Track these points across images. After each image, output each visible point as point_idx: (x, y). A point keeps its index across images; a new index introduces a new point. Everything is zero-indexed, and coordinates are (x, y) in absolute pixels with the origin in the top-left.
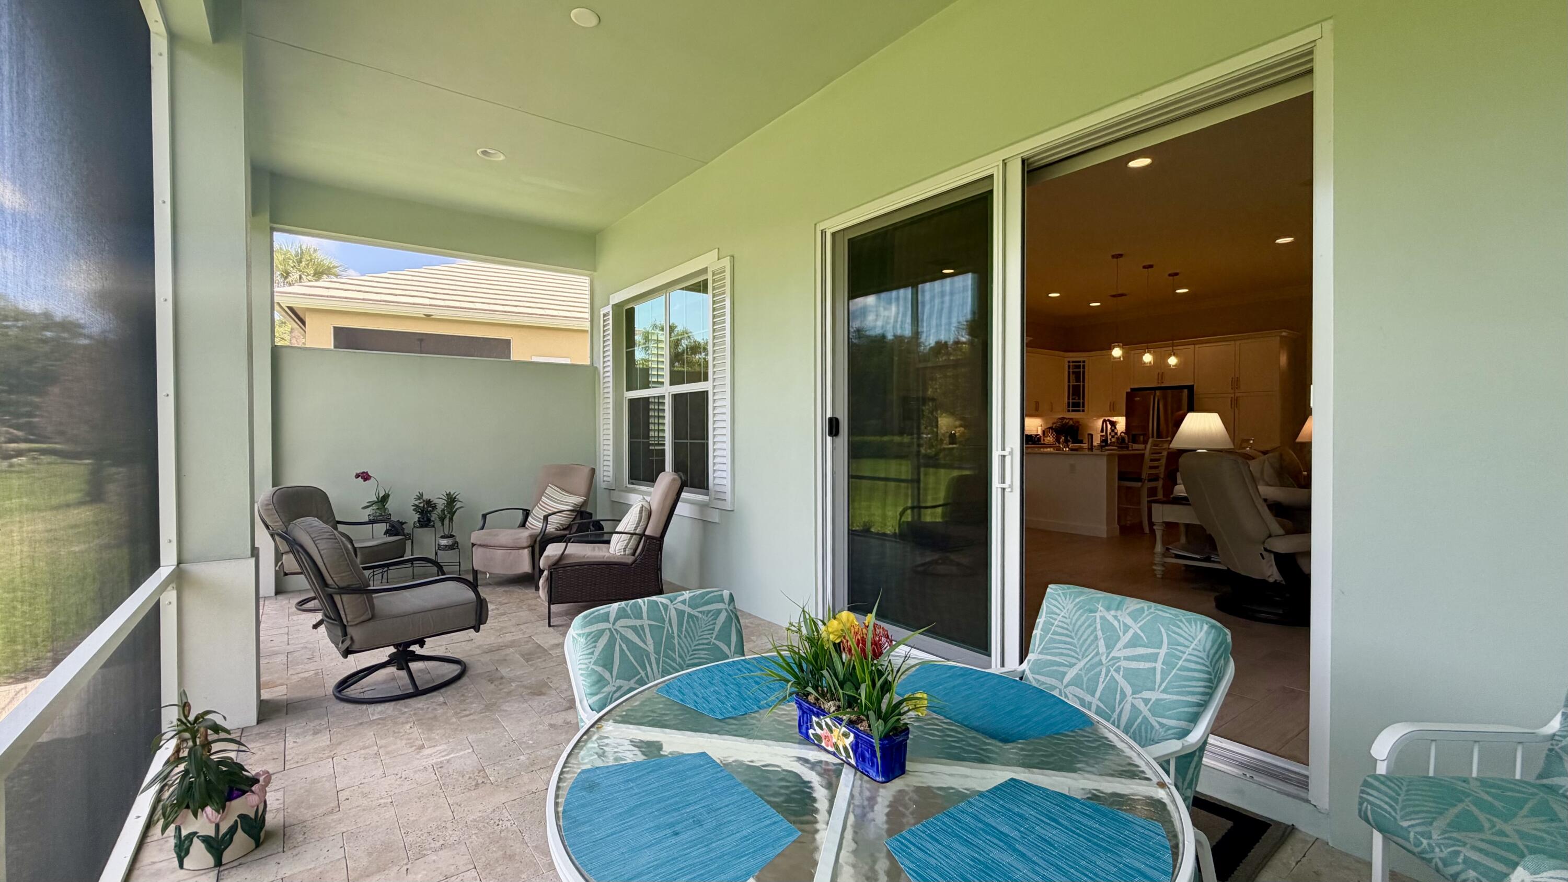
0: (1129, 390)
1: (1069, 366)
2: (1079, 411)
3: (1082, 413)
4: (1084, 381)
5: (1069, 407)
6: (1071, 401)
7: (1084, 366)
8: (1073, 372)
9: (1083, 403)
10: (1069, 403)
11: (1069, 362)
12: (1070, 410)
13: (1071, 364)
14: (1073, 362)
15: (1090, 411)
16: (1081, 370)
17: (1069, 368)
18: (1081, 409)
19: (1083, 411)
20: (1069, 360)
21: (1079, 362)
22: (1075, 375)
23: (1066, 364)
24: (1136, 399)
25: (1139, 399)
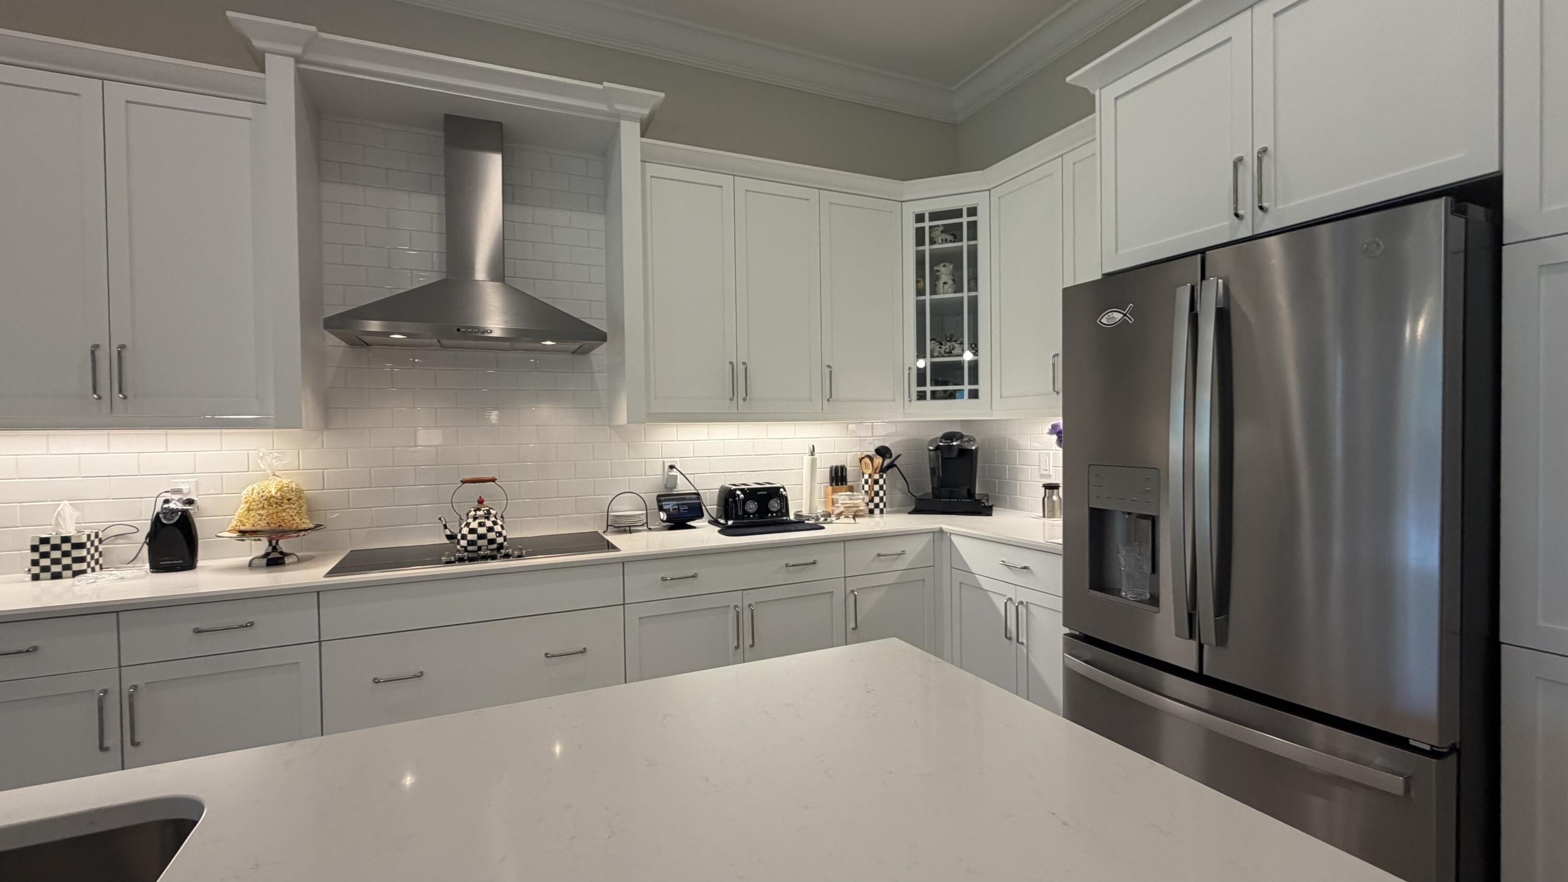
1: (920, 233)
2: (958, 395)
4: (974, 285)
5: (921, 383)
6: (928, 361)
9: (974, 366)
10: (921, 369)
11: (920, 218)
12: (925, 392)
13: (927, 224)
14: (935, 216)
15: (999, 396)
16: (965, 243)
17: (920, 241)
18: (966, 387)
19: (974, 395)
20: (919, 210)
21: (957, 213)
22: (951, 267)
23: (910, 227)
24: (1104, 321)
25: (1118, 316)
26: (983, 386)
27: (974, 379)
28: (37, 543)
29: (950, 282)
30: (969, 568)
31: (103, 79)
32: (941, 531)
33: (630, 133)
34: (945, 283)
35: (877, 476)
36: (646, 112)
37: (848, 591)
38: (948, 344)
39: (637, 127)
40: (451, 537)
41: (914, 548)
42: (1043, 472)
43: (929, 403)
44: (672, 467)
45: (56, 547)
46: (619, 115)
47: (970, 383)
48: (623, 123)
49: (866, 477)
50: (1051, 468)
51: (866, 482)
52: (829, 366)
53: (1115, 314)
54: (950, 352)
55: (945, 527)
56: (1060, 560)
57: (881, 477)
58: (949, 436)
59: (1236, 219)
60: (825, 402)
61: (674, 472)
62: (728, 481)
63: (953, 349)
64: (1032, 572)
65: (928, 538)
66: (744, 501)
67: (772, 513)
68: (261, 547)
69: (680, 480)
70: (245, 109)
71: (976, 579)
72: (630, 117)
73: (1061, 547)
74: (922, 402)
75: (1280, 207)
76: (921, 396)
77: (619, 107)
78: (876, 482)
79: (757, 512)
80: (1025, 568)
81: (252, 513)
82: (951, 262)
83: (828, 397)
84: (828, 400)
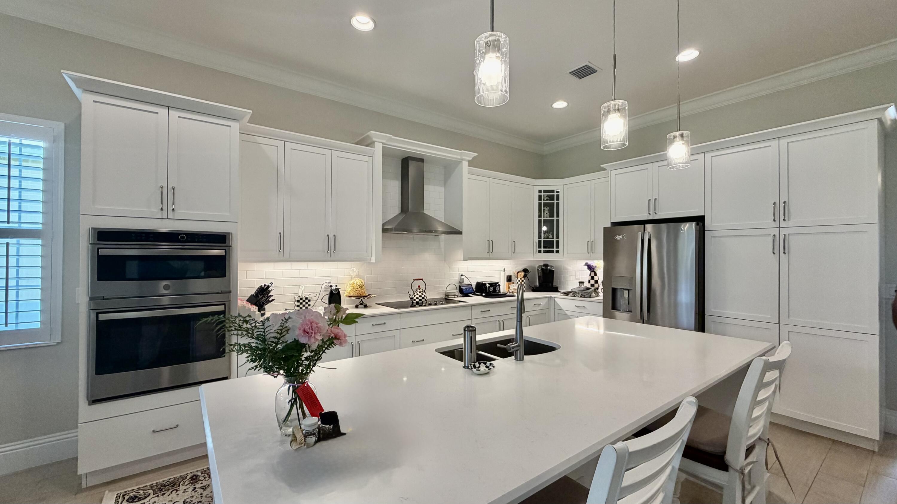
0: (609, 225)
1: (540, 197)
2: (552, 252)
3: (555, 254)
4: (558, 216)
5: (540, 247)
6: (542, 240)
7: (558, 198)
8: (545, 205)
9: (558, 242)
10: (540, 242)
11: (540, 192)
12: (541, 250)
13: (542, 194)
14: (545, 192)
15: (566, 253)
16: (555, 201)
17: (540, 199)
18: (555, 249)
19: (557, 252)
20: (540, 189)
21: (553, 191)
22: (548, 208)
23: (537, 194)
24: (617, 238)
25: (621, 237)
26: (560, 249)
27: (558, 247)
28: (299, 299)
29: (548, 213)
30: (561, 308)
31: (332, 150)
32: (551, 297)
33: (465, 164)
34: (547, 214)
35: (523, 279)
36: (471, 159)
37: (527, 316)
38: (547, 234)
39: (467, 163)
40: (412, 298)
41: (543, 303)
42: (577, 278)
43: (542, 254)
44: (462, 275)
45: (304, 301)
46: (462, 159)
47: (556, 248)
48: (463, 161)
49: (519, 279)
50: (580, 276)
51: (519, 281)
52: (514, 241)
53: (620, 236)
54: (548, 237)
55: (552, 296)
56: (602, 305)
57: (524, 279)
58: (546, 265)
59: (649, 215)
60: (513, 253)
61: (463, 277)
62: (481, 280)
63: (549, 235)
64: (586, 308)
65: (547, 300)
66: (489, 287)
67: (497, 291)
68: (358, 301)
69: (466, 280)
70: (367, 159)
71: (565, 312)
72: (465, 160)
73: (602, 300)
74: (540, 254)
75: (660, 213)
76: (540, 252)
77: (463, 157)
78: (523, 281)
79: (493, 291)
80: (584, 307)
81: (354, 290)
82: (548, 207)
83: (514, 252)
84: (514, 253)
